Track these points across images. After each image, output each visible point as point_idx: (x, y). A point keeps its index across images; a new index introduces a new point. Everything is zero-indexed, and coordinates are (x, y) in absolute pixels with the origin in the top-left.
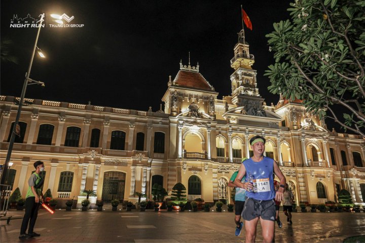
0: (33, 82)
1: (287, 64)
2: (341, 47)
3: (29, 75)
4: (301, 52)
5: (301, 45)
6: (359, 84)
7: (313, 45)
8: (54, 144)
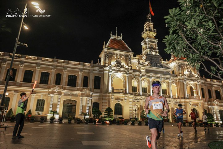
0: (20, 44)
1: (177, 35)
2: (211, 25)
3: (18, 40)
4: (186, 28)
5: (186, 23)
6: (221, 48)
7: (193, 24)
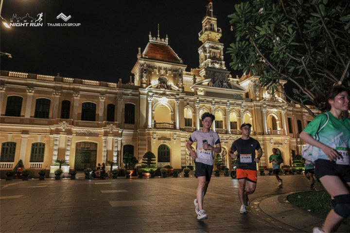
1: (247, 43)
8: (24, 116)
